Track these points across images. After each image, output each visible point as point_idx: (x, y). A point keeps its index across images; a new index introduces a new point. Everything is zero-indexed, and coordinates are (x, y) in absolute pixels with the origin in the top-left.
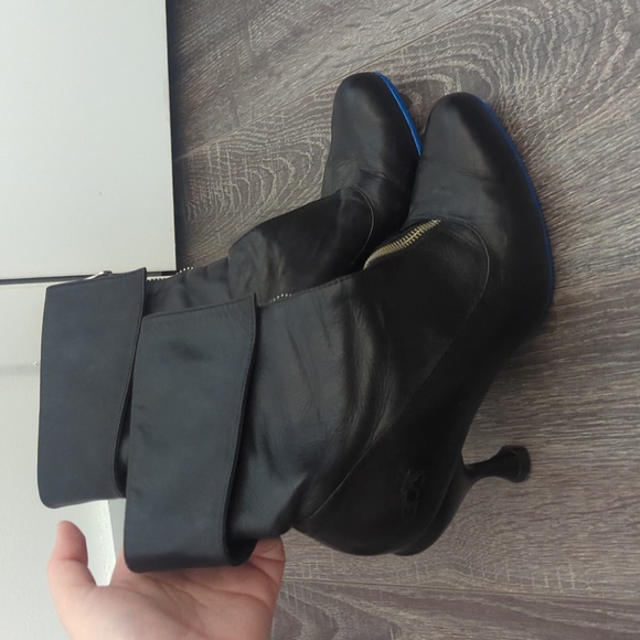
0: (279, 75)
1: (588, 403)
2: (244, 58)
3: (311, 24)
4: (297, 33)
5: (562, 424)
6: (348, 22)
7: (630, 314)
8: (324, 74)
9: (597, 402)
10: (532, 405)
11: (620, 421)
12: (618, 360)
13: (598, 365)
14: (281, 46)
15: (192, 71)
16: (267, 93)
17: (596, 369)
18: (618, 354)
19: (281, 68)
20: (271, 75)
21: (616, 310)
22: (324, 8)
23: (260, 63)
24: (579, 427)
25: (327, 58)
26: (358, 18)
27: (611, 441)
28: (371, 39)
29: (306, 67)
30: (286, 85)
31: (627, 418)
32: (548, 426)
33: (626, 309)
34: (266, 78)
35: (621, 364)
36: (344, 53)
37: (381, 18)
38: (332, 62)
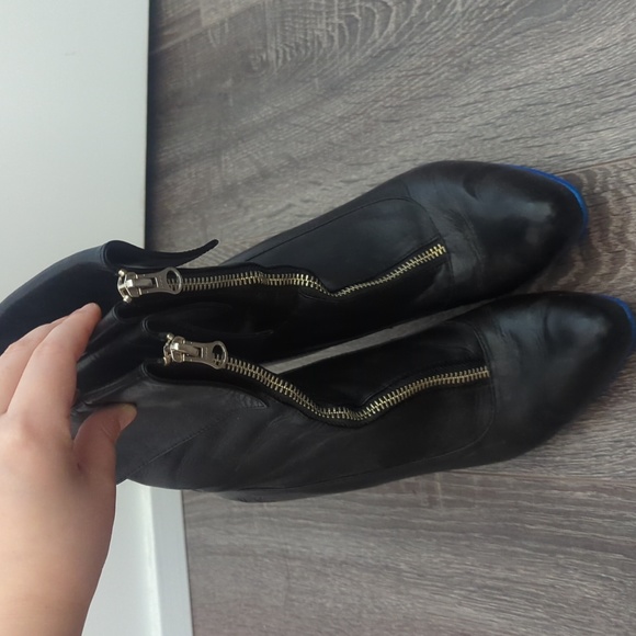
0: (246, 209)
1: (497, 579)
2: (216, 184)
3: (278, 170)
4: (265, 175)
5: (474, 592)
6: (311, 178)
7: (537, 510)
8: (286, 220)
9: (505, 580)
10: (449, 568)
11: (522, 602)
12: (524, 547)
13: (506, 547)
14: (249, 182)
15: (168, 181)
16: (234, 222)
17: (506, 550)
18: (524, 543)
19: (249, 203)
20: (239, 206)
21: (525, 503)
22: (290, 159)
23: (230, 192)
24: (487, 597)
25: (290, 206)
26: (320, 178)
27: (514, 617)
28: (331, 200)
29: (272, 208)
30: (253, 220)
31: (527, 600)
32: (462, 590)
33: (534, 505)
34: (234, 208)
35: (527, 552)
36: (306, 206)
37: (341, 184)
38: (295, 210)
